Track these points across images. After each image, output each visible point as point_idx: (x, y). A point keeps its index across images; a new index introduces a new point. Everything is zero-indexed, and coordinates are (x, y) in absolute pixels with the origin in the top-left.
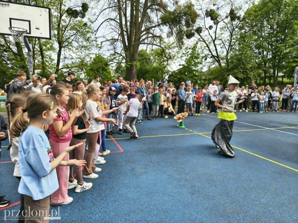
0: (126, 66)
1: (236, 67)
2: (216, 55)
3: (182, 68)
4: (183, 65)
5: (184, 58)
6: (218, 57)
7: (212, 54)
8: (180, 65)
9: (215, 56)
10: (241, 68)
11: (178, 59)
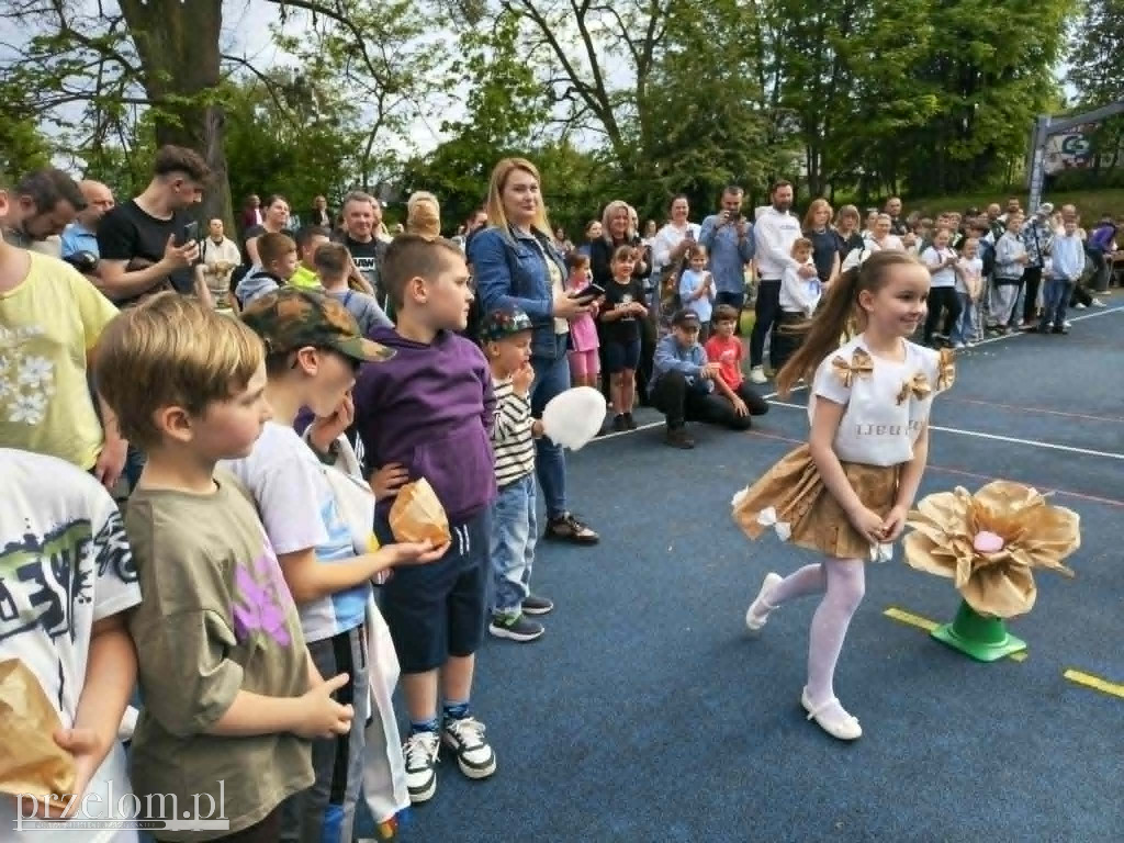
0: (159, 120)
1: (693, 136)
2: (590, 82)
3: (453, 143)
4: (457, 126)
5: (463, 89)
6: (600, 91)
7: (574, 78)
8: (445, 127)
9: (589, 89)
10: (717, 139)
11: (434, 96)
